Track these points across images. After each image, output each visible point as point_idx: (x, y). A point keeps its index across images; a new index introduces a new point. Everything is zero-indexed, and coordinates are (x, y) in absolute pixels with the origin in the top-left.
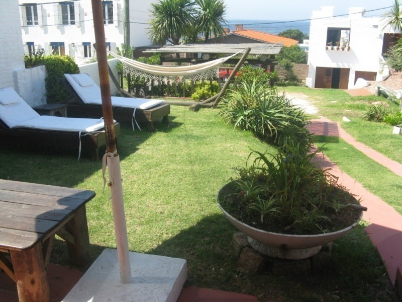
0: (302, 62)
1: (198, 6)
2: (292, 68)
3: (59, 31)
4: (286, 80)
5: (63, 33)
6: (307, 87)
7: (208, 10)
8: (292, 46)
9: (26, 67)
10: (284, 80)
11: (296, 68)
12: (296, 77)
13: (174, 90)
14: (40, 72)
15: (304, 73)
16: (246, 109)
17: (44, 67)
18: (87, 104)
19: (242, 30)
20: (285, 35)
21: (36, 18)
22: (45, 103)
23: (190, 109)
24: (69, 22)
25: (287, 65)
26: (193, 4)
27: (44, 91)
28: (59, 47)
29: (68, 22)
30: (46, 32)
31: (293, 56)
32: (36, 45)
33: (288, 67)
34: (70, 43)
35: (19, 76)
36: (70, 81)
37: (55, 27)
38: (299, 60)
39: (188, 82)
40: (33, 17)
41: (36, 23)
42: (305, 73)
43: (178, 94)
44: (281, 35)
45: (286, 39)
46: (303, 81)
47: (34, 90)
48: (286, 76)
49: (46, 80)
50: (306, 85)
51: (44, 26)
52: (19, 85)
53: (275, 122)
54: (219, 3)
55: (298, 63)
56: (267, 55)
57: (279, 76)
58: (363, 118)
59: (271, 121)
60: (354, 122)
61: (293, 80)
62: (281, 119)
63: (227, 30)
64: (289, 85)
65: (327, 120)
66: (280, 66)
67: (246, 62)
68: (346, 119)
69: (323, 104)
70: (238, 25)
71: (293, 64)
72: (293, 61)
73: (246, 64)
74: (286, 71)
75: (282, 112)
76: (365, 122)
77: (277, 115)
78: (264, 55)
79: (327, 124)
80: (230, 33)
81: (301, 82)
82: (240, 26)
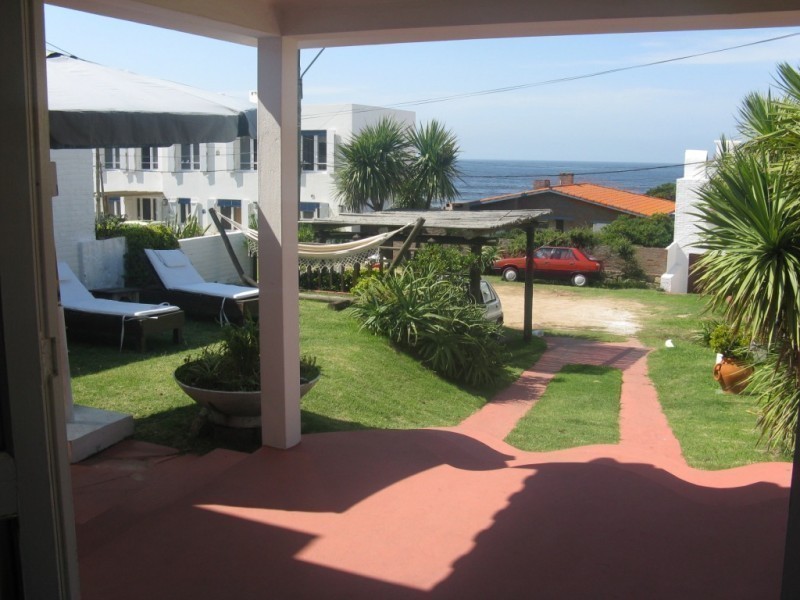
0: (657, 245)
1: (416, 149)
2: (635, 256)
3: (233, 181)
4: (625, 277)
5: (240, 184)
6: (662, 290)
7: (427, 156)
8: (654, 215)
9: (97, 238)
10: (620, 278)
11: (641, 254)
12: (641, 271)
13: (328, 281)
14: (117, 246)
15: (658, 265)
16: (381, 304)
17: (123, 239)
18: (170, 290)
19: (572, 183)
20: (660, 194)
21: (197, 158)
22: (122, 285)
23: (329, 306)
24: (252, 166)
25: (623, 249)
26: (406, 145)
27: (122, 271)
28: (232, 209)
29: (249, 165)
30: (212, 182)
31: (641, 233)
32: (194, 204)
33: (625, 254)
34: (251, 202)
35: (84, 250)
36: (151, 260)
37: (229, 174)
38: (653, 240)
39: (349, 268)
40: (192, 156)
41: (197, 167)
42: (661, 264)
43: (333, 287)
44: (651, 193)
46: (657, 279)
47: (106, 269)
48: (623, 270)
49: (125, 256)
50: (662, 286)
51: (210, 172)
52: (85, 261)
53: (423, 325)
54: (447, 144)
55: (649, 246)
56: (474, 230)
57: (613, 270)
58: (695, 342)
59: (416, 322)
60: (676, 348)
61: (637, 279)
62: (434, 321)
63: (543, 184)
64: (627, 286)
65: (637, 345)
66: (612, 251)
67: (431, 240)
68: (669, 344)
69: (659, 319)
70: (564, 175)
71: (636, 247)
72: (637, 242)
73: (430, 243)
74: (624, 261)
75: (436, 312)
76: (698, 348)
77: (428, 315)
78: (469, 230)
79: (631, 350)
80: (544, 190)
81: (653, 282)
82: (568, 177)
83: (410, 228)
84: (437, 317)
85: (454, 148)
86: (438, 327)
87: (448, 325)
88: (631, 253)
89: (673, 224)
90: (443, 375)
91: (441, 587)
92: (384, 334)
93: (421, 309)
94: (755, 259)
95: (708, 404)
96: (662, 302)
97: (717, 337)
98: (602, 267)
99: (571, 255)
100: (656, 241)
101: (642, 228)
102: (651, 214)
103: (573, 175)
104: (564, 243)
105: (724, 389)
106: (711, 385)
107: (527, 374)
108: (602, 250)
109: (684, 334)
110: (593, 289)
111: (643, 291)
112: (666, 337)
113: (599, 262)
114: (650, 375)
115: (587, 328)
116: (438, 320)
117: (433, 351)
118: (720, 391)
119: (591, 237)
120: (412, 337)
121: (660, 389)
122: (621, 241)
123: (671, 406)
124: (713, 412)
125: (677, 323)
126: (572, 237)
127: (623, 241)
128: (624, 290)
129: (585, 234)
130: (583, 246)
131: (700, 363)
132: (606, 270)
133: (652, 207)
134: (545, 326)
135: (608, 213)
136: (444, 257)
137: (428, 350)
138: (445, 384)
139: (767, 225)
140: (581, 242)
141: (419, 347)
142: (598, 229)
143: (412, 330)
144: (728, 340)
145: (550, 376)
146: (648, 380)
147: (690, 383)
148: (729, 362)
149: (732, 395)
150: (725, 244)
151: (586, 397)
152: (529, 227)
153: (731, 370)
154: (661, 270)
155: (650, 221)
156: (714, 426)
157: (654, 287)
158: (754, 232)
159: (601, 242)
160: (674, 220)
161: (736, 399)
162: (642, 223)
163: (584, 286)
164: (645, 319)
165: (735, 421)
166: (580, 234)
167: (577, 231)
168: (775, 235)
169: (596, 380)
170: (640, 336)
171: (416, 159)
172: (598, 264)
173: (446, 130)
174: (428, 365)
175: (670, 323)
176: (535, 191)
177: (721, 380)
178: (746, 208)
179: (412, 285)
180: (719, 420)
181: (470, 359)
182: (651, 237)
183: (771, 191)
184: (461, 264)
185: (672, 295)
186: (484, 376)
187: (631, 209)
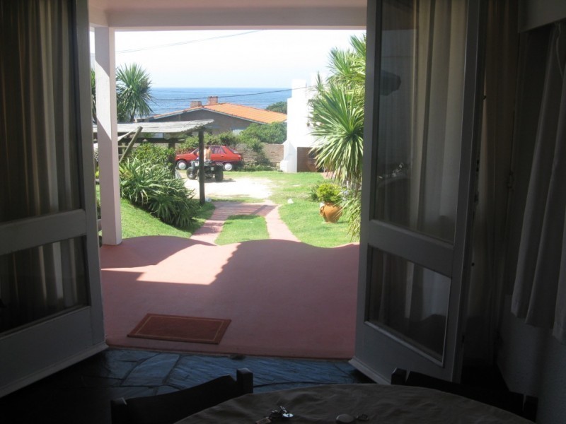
0: (276, 142)
2: (263, 150)
4: (257, 164)
6: (282, 171)
7: (131, 87)
8: (273, 123)
10: (254, 165)
11: (267, 149)
12: (267, 159)
15: (278, 155)
16: (123, 180)
19: (217, 103)
20: (274, 109)
25: (255, 145)
31: (266, 135)
33: (257, 148)
38: (274, 139)
42: (280, 154)
44: (270, 109)
45: (275, 113)
46: (277, 164)
48: (256, 160)
50: (281, 169)
53: (149, 191)
54: (143, 79)
55: (271, 143)
56: (171, 133)
57: (249, 159)
58: (306, 199)
59: (145, 190)
60: (295, 203)
61: (265, 164)
62: (156, 188)
63: (197, 103)
64: (259, 170)
65: (270, 203)
66: (248, 147)
67: (145, 140)
68: (290, 201)
69: (282, 188)
70: (211, 97)
71: (263, 144)
72: (264, 140)
73: (145, 143)
74: (255, 153)
75: (157, 183)
76: (308, 203)
77: (152, 185)
78: (167, 133)
79: (265, 206)
80: (198, 108)
81: (275, 166)
82: (214, 99)
83: (133, 133)
84: (158, 185)
85: (148, 81)
86: (159, 192)
87: (165, 190)
88: (261, 148)
89: (286, 128)
90: (163, 220)
91: (213, 284)
92: (127, 198)
93: (148, 181)
94: (342, 140)
95: (318, 229)
96: (283, 178)
97: (321, 191)
98: (242, 158)
99: (222, 150)
100: (276, 139)
101: (266, 131)
102: (271, 122)
103: (217, 97)
104: (216, 143)
105: (327, 221)
106: (318, 220)
107: (207, 221)
108: (241, 147)
109: (299, 195)
110: (237, 172)
111: (269, 172)
112: (288, 198)
113: (240, 154)
114: (282, 219)
115: (238, 195)
116: (159, 188)
117: (156, 207)
118: (324, 222)
119: (234, 138)
120: (145, 198)
121: (289, 224)
122: (253, 140)
123: (297, 232)
124: (321, 231)
125: (294, 190)
126: (221, 138)
127: (255, 140)
128: (257, 172)
129: (230, 137)
130: (229, 145)
131: (311, 210)
132: (245, 160)
133: (272, 118)
134: (211, 196)
135: (243, 123)
136: (154, 151)
137: (154, 206)
138: (164, 225)
139: (347, 122)
140: (227, 142)
141: (149, 204)
142: (236, 133)
143: (144, 194)
144: (327, 192)
145: (223, 222)
146: (281, 221)
147: (306, 220)
148: (328, 205)
149: (331, 224)
150: (328, 132)
151: (247, 230)
152: (201, 131)
153: (329, 209)
154: (280, 158)
155: (271, 127)
156: (323, 238)
157: (276, 170)
158: (341, 126)
159: (240, 142)
160: (286, 126)
161: (333, 225)
162: (266, 128)
163: (231, 171)
164: (273, 189)
165: (334, 235)
166: (227, 137)
167: (224, 135)
168: (352, 128)
169: (250, 221)
170: (271, 198)
171: (123, 89)
172: (240, 156)
173: (143, 70)
174: (155, 215)
175: (289, 190)
176: (193, 109)
177: (324, 215)
178: (337, 114)
179: (141, 167)
180: (325, 235)
181: (179, 211)
182: (272, 137)
183: (349, 104)
184: (166, 154)
185: (288, 174)
186: (187, 221)
187: (258, 119)
